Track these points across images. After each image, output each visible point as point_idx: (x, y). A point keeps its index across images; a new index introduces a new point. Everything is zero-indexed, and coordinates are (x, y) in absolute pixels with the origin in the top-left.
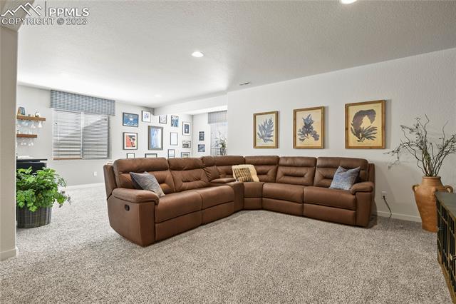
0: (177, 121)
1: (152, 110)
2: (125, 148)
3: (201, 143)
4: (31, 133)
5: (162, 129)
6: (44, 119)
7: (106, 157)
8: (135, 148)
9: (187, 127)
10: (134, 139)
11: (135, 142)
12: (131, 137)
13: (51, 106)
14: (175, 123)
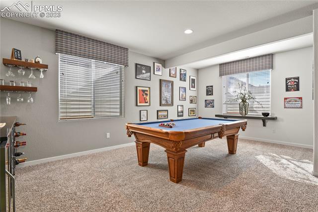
0: (185, 75)
1: (163, 62)
2: (139, 104)
3: (210, 98)
4: (30, 85)
5: (172, 83)
6: (46, 67)
7: (118, 114)
8: (148, 104)
9: (193, 81)
10: (146, 94)
11: (148, 98)
12: (144, 91)
13: (57, 50)
14: (183, 78)
